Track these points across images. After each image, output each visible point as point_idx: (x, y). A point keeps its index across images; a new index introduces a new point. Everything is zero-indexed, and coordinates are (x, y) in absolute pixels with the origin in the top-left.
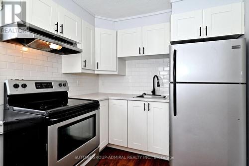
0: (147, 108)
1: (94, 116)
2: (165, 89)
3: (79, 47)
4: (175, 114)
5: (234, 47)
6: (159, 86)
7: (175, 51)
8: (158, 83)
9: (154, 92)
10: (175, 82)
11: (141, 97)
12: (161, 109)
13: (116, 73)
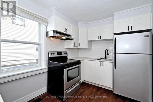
0: (102, 65)
1: (79, 67)
2: (111, 56)
3: (72, 37)
4: (115, 68)
5: (145, 36)
6: (108, 54)
7: (115, 38)
8: (108, 53)
9: (106, 57)
10: (115, 53)
11: (100, 59)
12: (109, 65)
13: (88, 48)
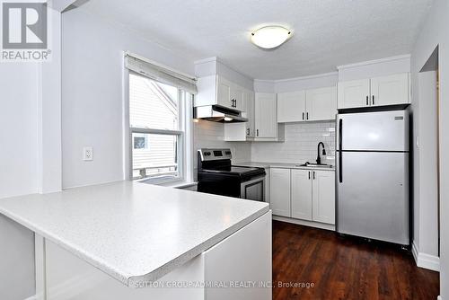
0: (312, 176)
1: (262, 181)
2: (330, 158)
3: (244, 115)
4: (341, 181)
5: (397, 118)
6: (324, 153)
7: (341, 120)
8: (324, 151)
9: (319, 161)
10: (341, 151)
11: (305, 165)
12: (326, 177)
13: (277, 140)
